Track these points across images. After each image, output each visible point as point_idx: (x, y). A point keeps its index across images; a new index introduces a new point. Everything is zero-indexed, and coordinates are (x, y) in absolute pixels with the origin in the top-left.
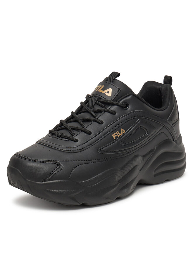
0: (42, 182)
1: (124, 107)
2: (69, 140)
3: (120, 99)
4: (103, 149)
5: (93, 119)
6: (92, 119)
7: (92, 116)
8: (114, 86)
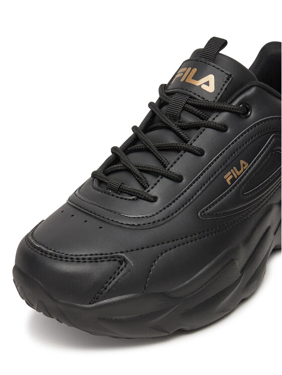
0: (90, 303)
1: (242, 113)
2: (138, 198)
3: (233, 98)
4: (209, 211)
5: (183, 147)
6: (181, 147)
7: (181, 141)
8: (218, 69)
